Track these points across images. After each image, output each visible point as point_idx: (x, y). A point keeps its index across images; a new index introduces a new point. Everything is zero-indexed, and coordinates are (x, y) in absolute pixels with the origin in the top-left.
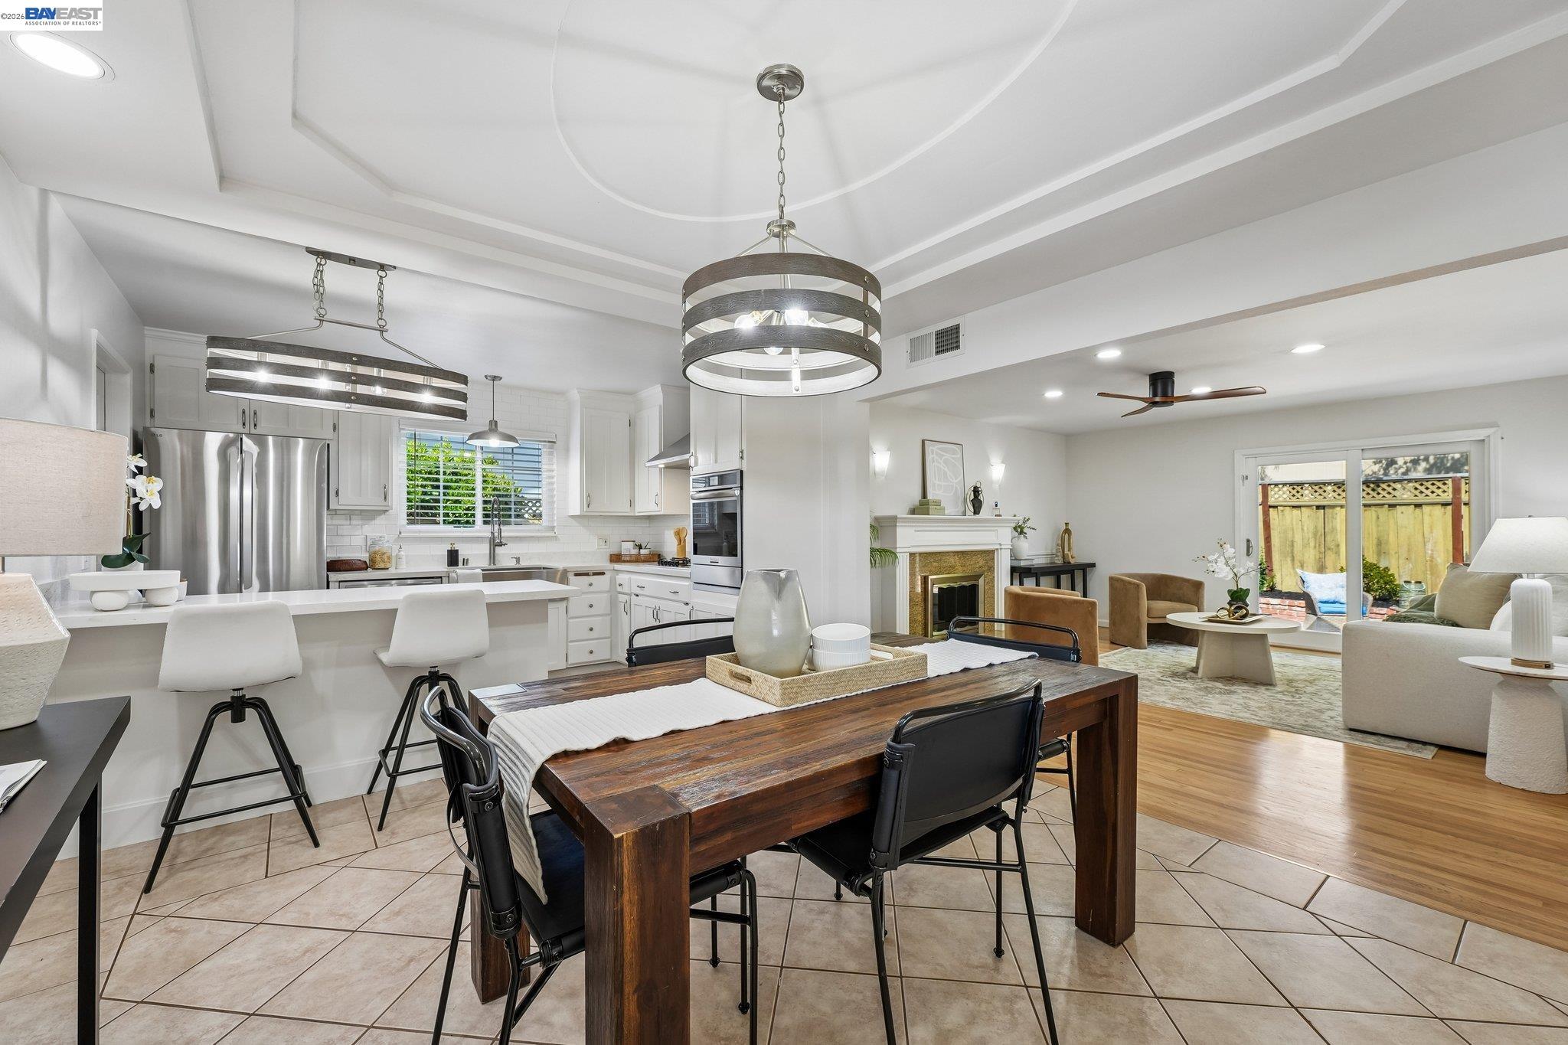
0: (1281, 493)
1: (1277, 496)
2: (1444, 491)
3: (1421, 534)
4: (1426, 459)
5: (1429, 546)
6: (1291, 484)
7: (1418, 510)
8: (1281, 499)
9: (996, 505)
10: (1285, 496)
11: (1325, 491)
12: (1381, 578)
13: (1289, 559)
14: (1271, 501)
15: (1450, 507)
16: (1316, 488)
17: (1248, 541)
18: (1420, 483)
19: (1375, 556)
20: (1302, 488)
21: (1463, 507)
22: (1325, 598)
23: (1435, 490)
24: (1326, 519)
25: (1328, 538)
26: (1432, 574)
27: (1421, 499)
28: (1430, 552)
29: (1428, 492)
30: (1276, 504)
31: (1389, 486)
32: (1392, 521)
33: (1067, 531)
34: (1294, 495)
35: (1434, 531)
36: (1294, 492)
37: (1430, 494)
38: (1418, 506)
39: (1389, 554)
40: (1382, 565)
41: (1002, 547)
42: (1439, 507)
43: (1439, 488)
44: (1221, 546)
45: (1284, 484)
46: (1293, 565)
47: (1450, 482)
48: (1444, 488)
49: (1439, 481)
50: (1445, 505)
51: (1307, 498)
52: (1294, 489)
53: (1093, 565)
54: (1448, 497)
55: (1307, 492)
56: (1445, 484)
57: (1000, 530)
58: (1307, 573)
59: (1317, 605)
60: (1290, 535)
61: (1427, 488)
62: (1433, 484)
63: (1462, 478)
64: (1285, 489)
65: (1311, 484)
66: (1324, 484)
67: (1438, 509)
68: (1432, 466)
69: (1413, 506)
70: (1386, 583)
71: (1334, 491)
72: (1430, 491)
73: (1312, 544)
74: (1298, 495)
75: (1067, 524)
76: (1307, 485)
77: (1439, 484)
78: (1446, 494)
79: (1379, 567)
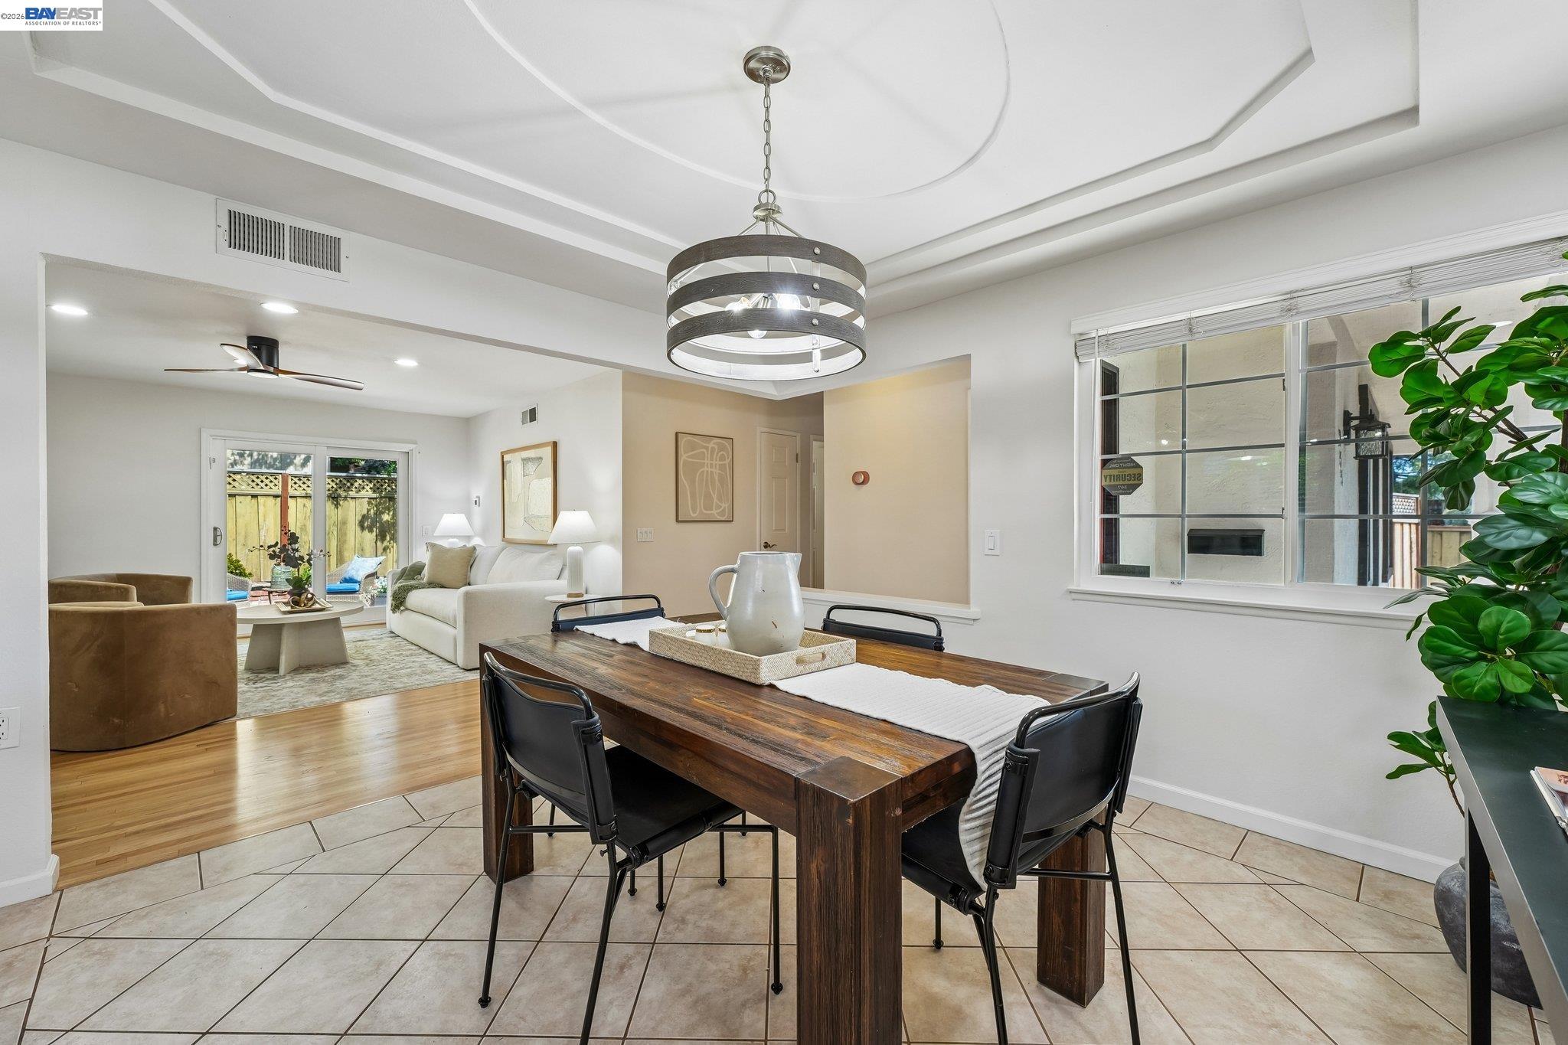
2: (276, 485)
3: (256, 522)
4: (251, 455)
5: (263, 533)
7: (254, 501)
15: (279, 499)
17: (216, 529)
21: (289, 499)
23: (268, 483)
27: (257, 491)
29: (263, 485)
31: (258, 478)
35: (267, 520)
37: (264, 487)
38: (254, 496)
42: (271, 498)
43: (271, 482)
47: (280, 477)
48: (276, 482)
49: (271, 476)
50: (275, 497)
54: (278, 491)
56: (276, 479)
61: (262, 481)
62: (267, 478)
63: (289, 474)
67: (270, 501)
68: (257, 460)
69: (250, 497)
72: (264, 483)
77: (272, 478)
78: (277, 488)
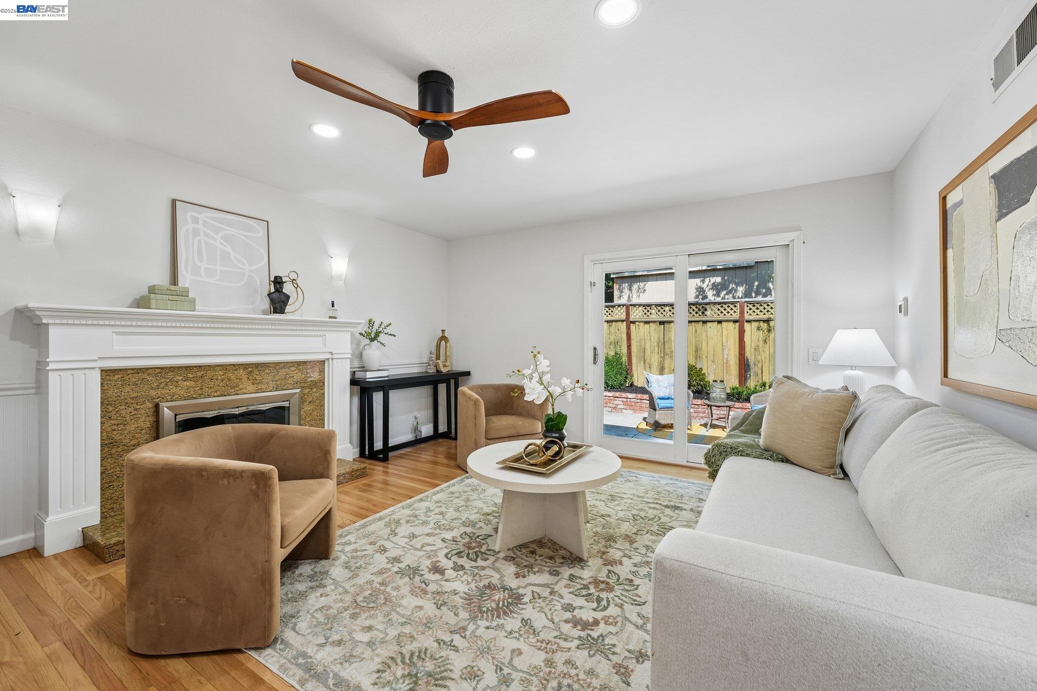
0: (637, 311)
1: (635, 314)
2: (735, 312)
3: (721, 343)
5: (726, 352)
6: (644, 306)
7: (719, 325)
8: (638, 316)
9: (333, 305)
10: (640, 314)
11: (664, 311)
12: (697, 376)
13: (642, 362)
14: (632, 318)
15: (738, 323)
16: (659, 308)
17: (595, 349)
18: (721, 305)
19: (694, 359)
20: (651, 308)
21: (746, 324)
22: (662, 395)
23: (730, 311)
24: (665, 332)
25: (666, 346)
26: (726, 373)
27: (721, 317)
28: (726, 357)
29: (725, 312)
30: (634, 320)
32: (704, 334)
33: (443, 338)
34: (645, 314)
35: (729, 341)
36: (646, 311)
37: (726, 314)
38: (720, 322)
39: (702, 358)
40: (698, 367)
41: (334, 356)
42: (732, 323)
43: (732, 309)
44: (535, 356)
45: (640, 305)
46: (645, 367)
47: (738, 305)
48: (735, 309)
49: (732, 304)
50: (735, 321)
51: (654, 316)
52: (645, 309)
53: (468, 374)
54: (736, 316)
55: (653, 311)
56: (735, 306)
57: (328, 335)
58: (651, 375)
59: (657, 401)
60: (643, 344)
61: (725, 309)
62: (728, 306)
63: (745, 302)
64: (640, 308)
65: (656, 305)
66: (664, 305)
67: (731, 324)
69: (716, 322)
70: (700, 380)
71: (670, 311)
73: (656, 351)
74: (648, 314)
75: (443, 331)
76: (653, 306)
77: (732, 306)
78: (736, 314)
79: (696, 368)
